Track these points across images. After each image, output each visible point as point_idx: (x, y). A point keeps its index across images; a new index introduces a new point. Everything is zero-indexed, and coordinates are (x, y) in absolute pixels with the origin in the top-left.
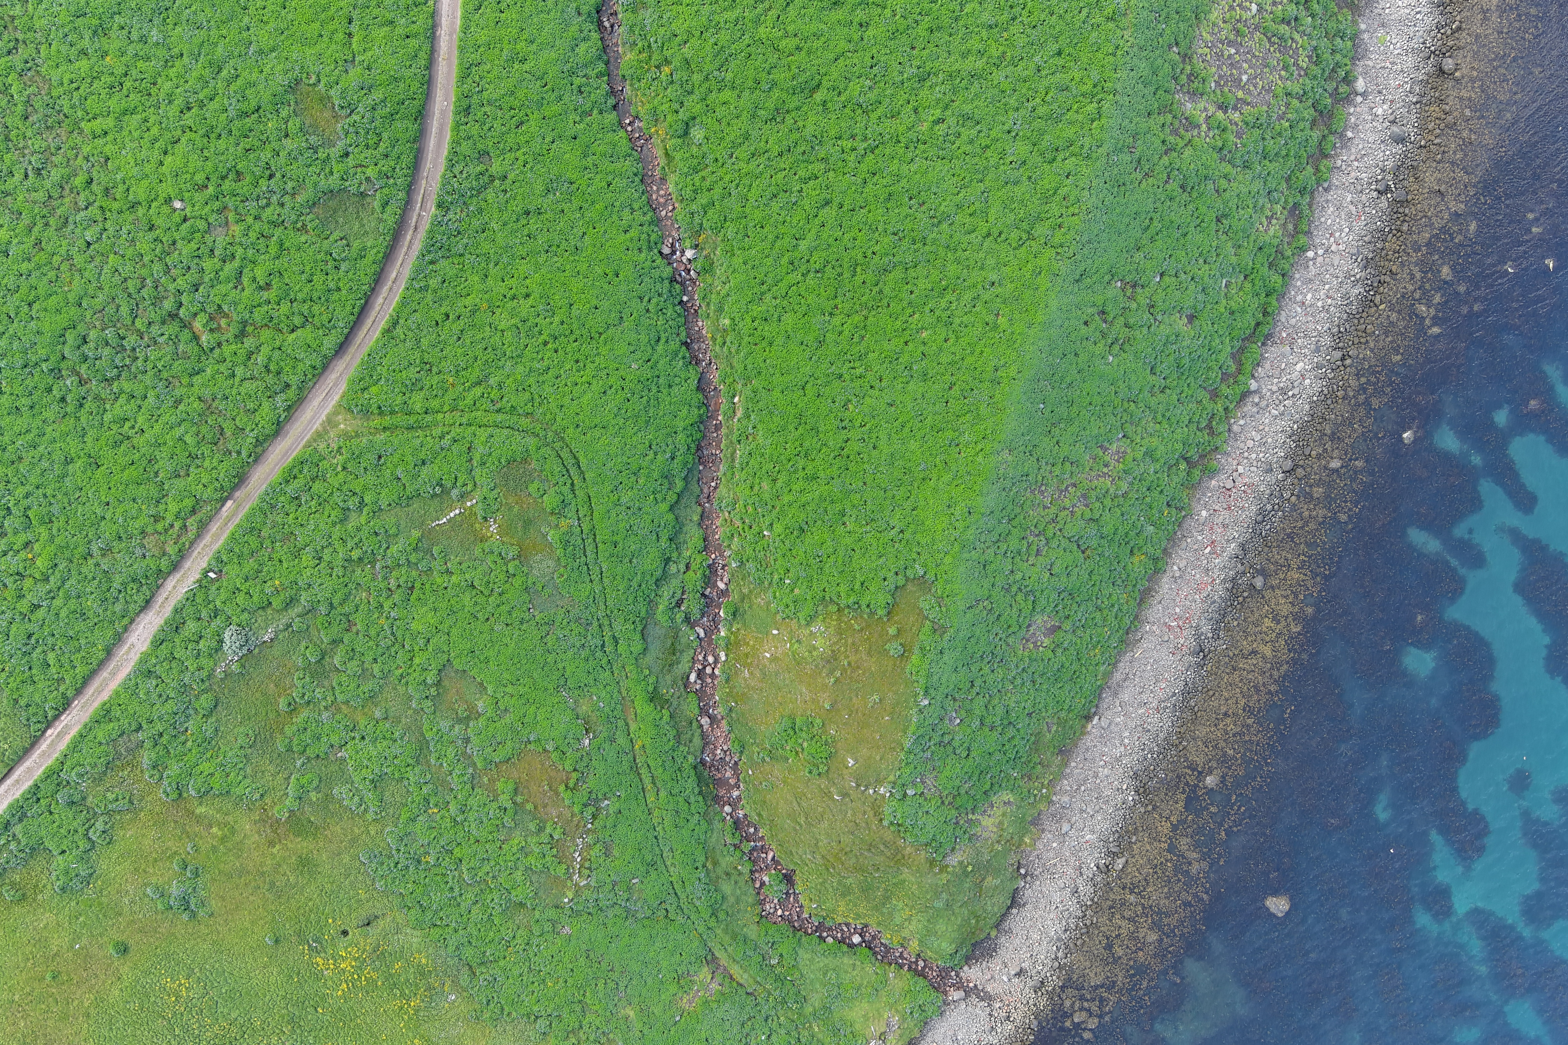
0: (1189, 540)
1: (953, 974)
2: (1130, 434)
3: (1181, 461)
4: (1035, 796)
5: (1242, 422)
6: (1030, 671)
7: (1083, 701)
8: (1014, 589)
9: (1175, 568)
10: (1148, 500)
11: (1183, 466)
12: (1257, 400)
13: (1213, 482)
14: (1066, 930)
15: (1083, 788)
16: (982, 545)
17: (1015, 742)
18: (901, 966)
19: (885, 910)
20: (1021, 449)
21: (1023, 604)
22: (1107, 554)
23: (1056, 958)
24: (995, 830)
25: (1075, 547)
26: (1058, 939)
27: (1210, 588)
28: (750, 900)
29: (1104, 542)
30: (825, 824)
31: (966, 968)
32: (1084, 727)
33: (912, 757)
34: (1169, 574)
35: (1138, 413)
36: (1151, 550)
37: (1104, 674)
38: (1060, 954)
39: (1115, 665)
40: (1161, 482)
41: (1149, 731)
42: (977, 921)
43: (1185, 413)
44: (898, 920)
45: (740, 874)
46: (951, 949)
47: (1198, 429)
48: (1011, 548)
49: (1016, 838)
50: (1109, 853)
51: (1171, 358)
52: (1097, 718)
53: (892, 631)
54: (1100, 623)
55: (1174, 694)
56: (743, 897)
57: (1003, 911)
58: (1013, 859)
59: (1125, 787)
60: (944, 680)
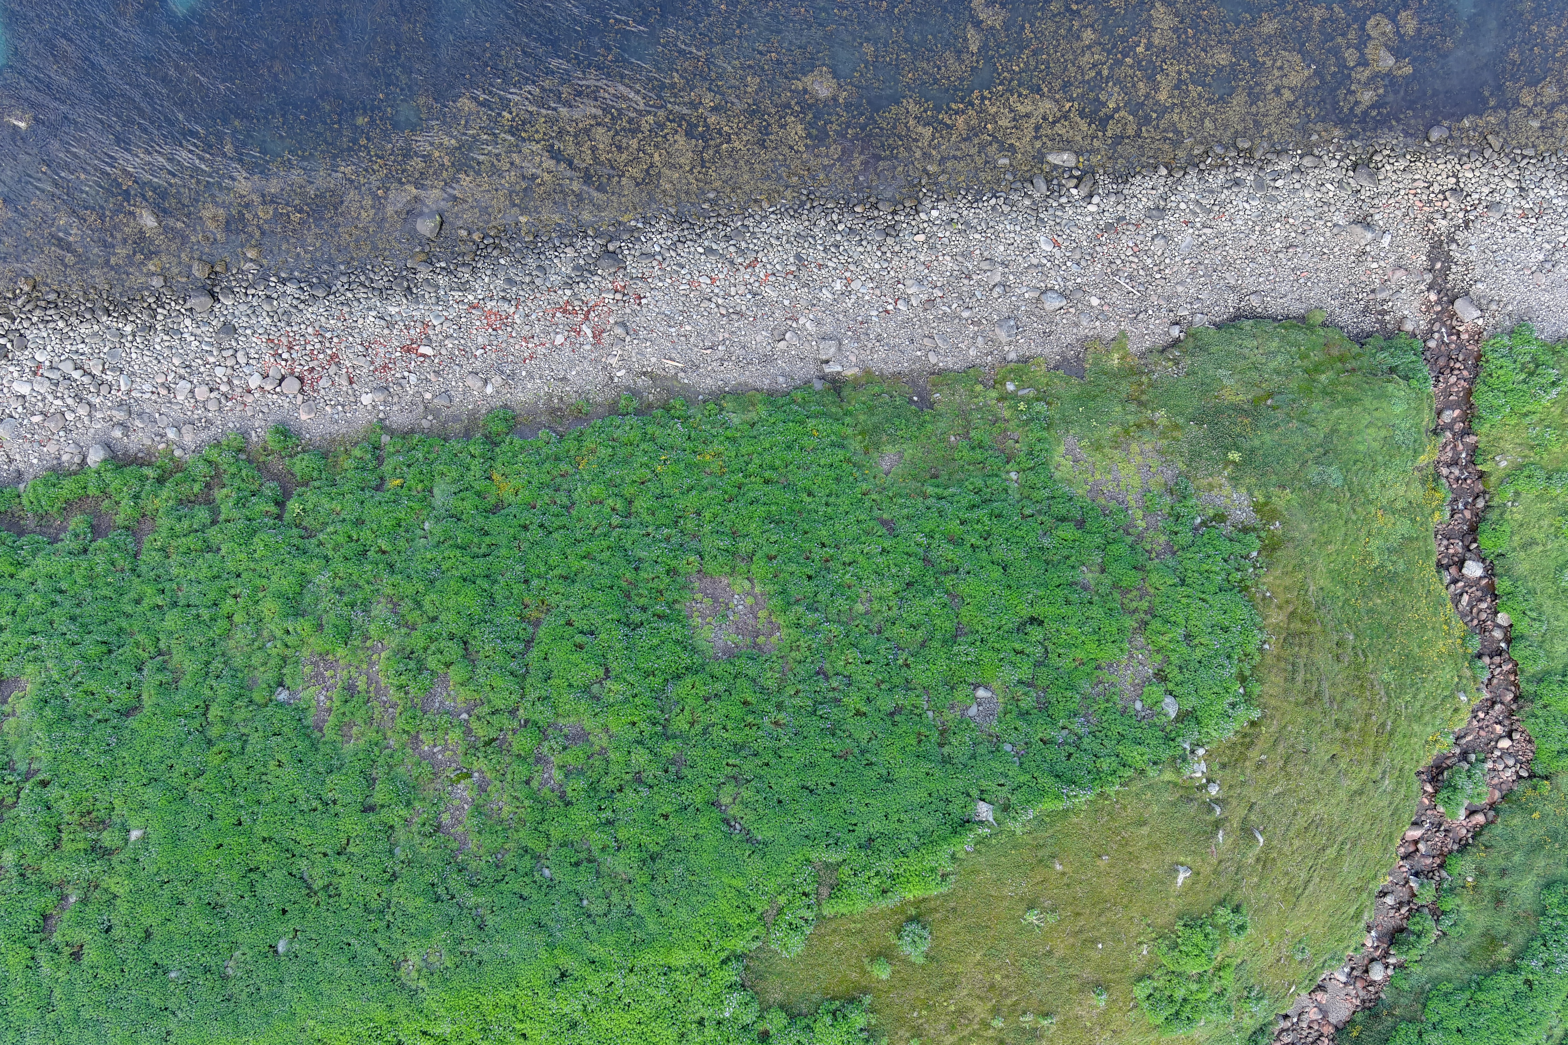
0: (428, 396)
1: (1432, 344)
2: (270, 676)
3: (287, 516)
4: (1028, 402)
5: (171, 434)
6: (809, 588)
7: (811, 423)
8: (669, 749)
9: (489, 390)
10: (384, 545)
11: (294, 506)
12: (117, 433)
13: (304, 417)
14: (1237, 183)
15: (966, 314)
16: (615, 898)
17: (954, 526)
18: (1474, 450)
19: (1401, 566)
20: (382, 944)
21: (692, 701)
22: (519, 568)
23: (1297, 169)
24: (1135, 447)
25: (535, 654)
26: (1260, 185)
27: (490, 304)
28: (1517, 821)
29: (499, 593)
30: (1317, 809)
31: (1409, 327)
32: (856, 384)
33: (1105, 764)
34: (507, 396)
35: (223, 689)
36: (476, 468)
37: (745, 410)
38: (1285, 165)
39: (718, 397)
40: (341, 539)
41: (798, 256)
42: (1317, 369)
43: (192, 575)
44: (1404, 527)
45: (1481, 873)
46: (1397, 389)
47: (214, 522)
48: (593, 818)
49: (1125, 387)
50: (1055, 190)
51: (92, 686)
52: (827, 369)
53: (882, 972)
54: (654, 488)
55: (709, 251)
56: (1522, 839)
57: (1270, 327)
58: (1164, 369)
59: (921, 238)
60: (920, 796)
